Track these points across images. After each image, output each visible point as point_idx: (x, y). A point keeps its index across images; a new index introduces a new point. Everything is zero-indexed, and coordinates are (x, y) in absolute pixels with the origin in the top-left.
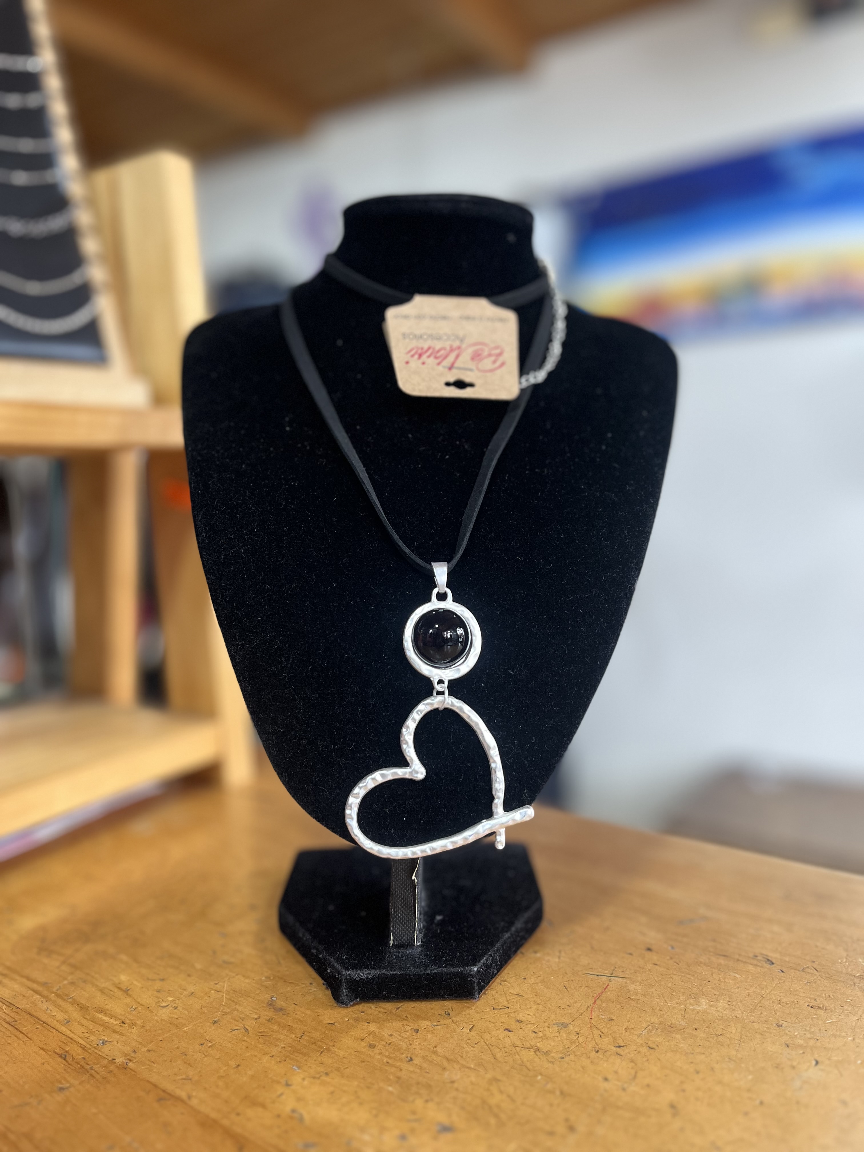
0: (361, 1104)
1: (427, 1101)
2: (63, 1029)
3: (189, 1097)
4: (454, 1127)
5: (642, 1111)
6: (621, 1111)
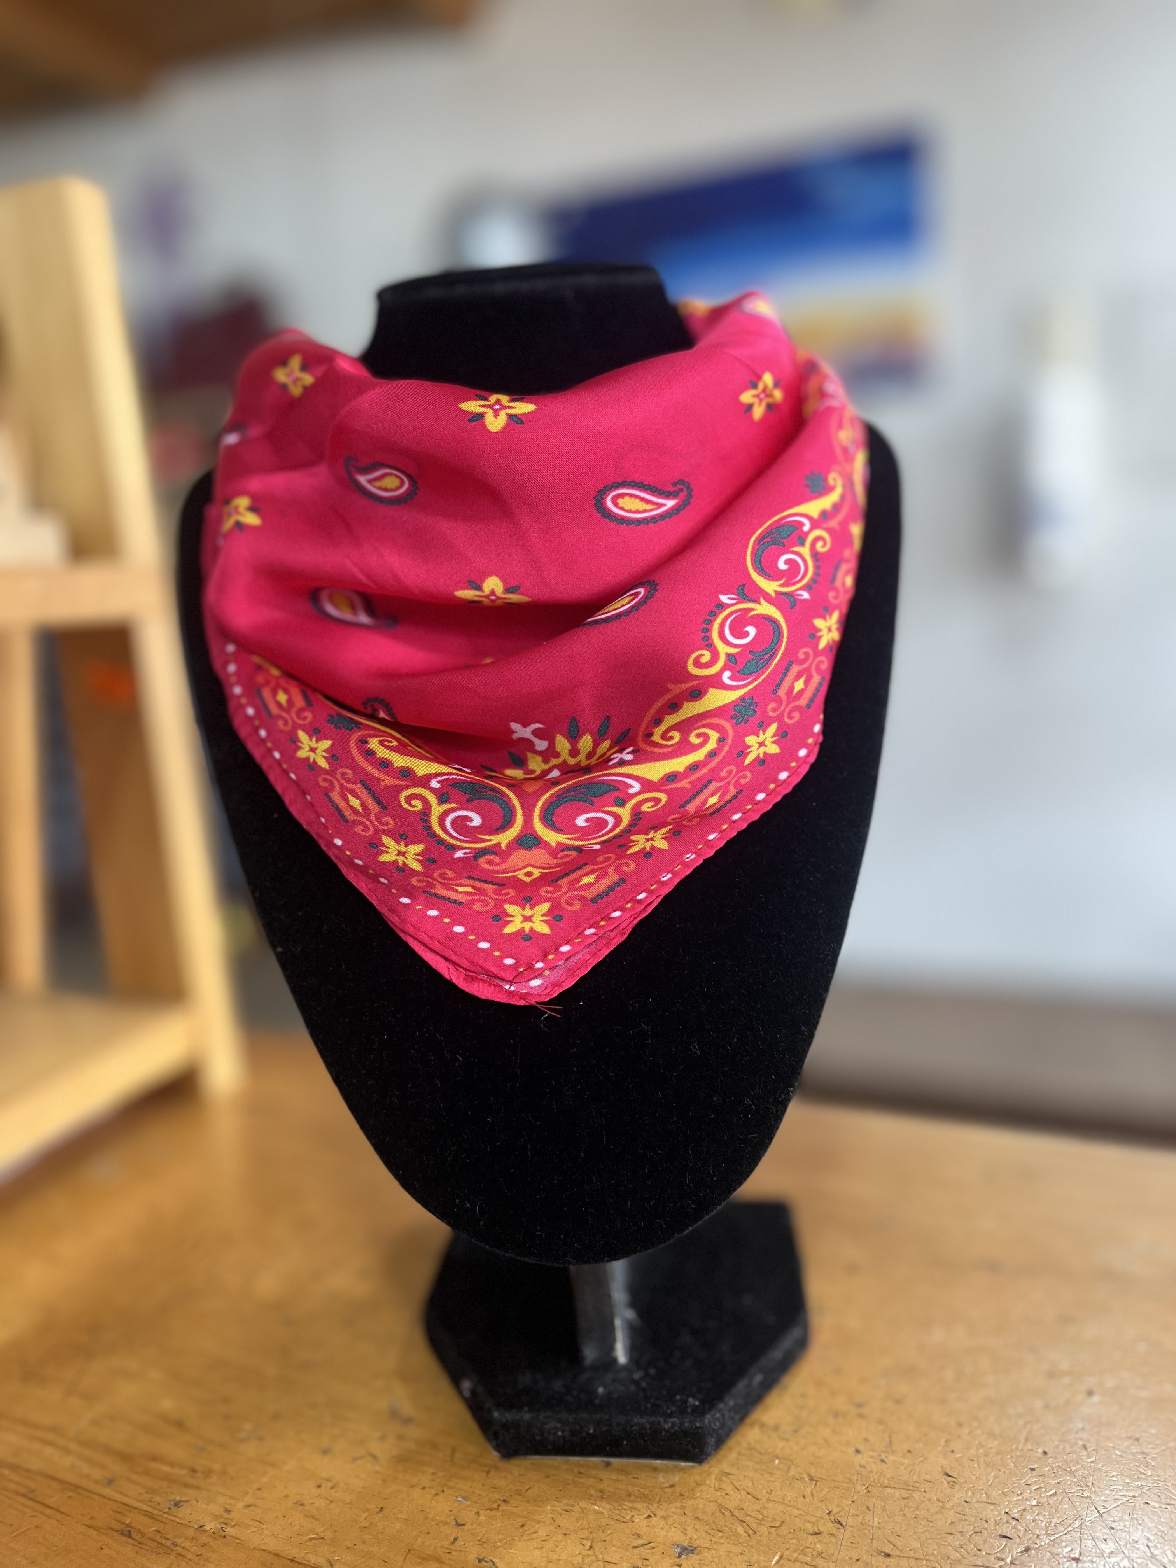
0: (566, 1535)
1: (649, 1517)
2: (107, 1492)
4: (696, 1546)
5: (913, 1486)
6: (888, 1490)
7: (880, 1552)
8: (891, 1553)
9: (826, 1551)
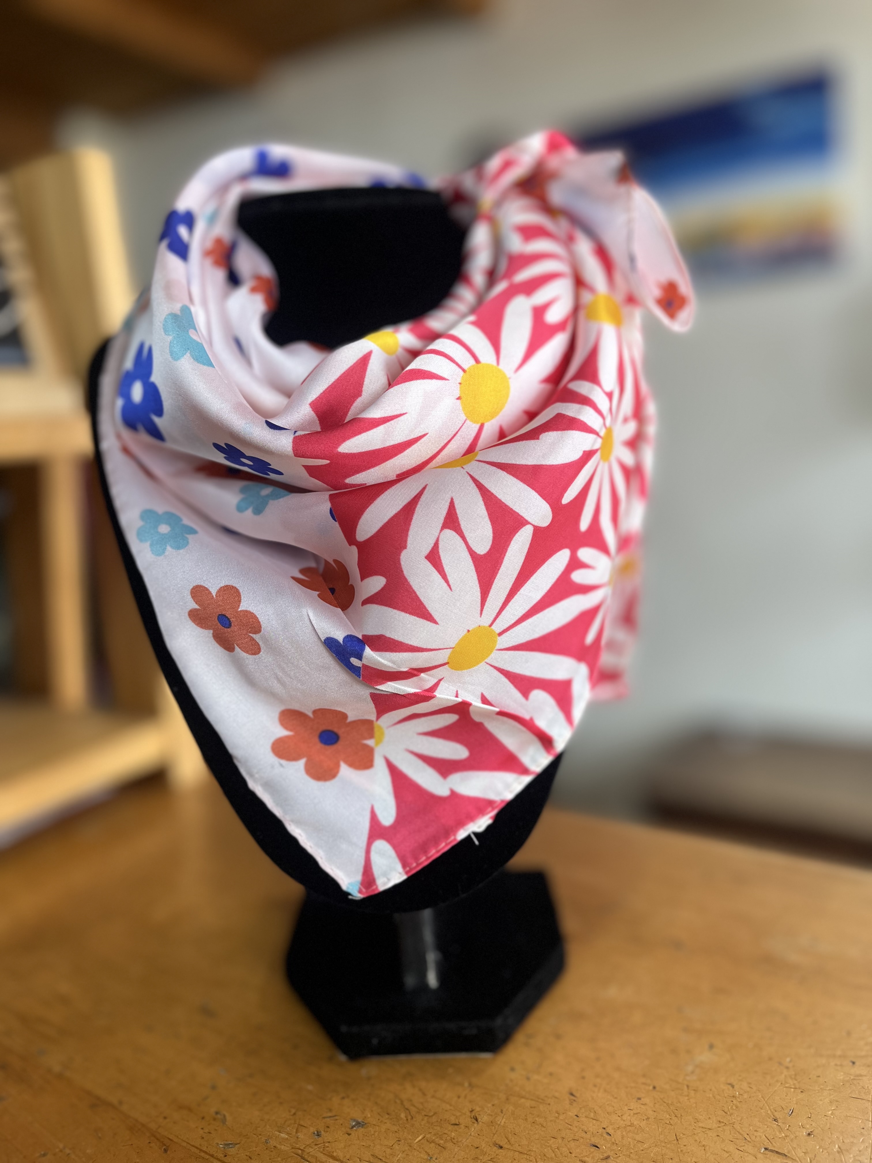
0: (281, 1103)
1: (343, 1098)
3: (121, 1103)
4: (365, 1122)
5: (542, 1100)
6: (523, 1100)
7: (495, 1144)
8: (503, 1146)
9: (457, 1138)
